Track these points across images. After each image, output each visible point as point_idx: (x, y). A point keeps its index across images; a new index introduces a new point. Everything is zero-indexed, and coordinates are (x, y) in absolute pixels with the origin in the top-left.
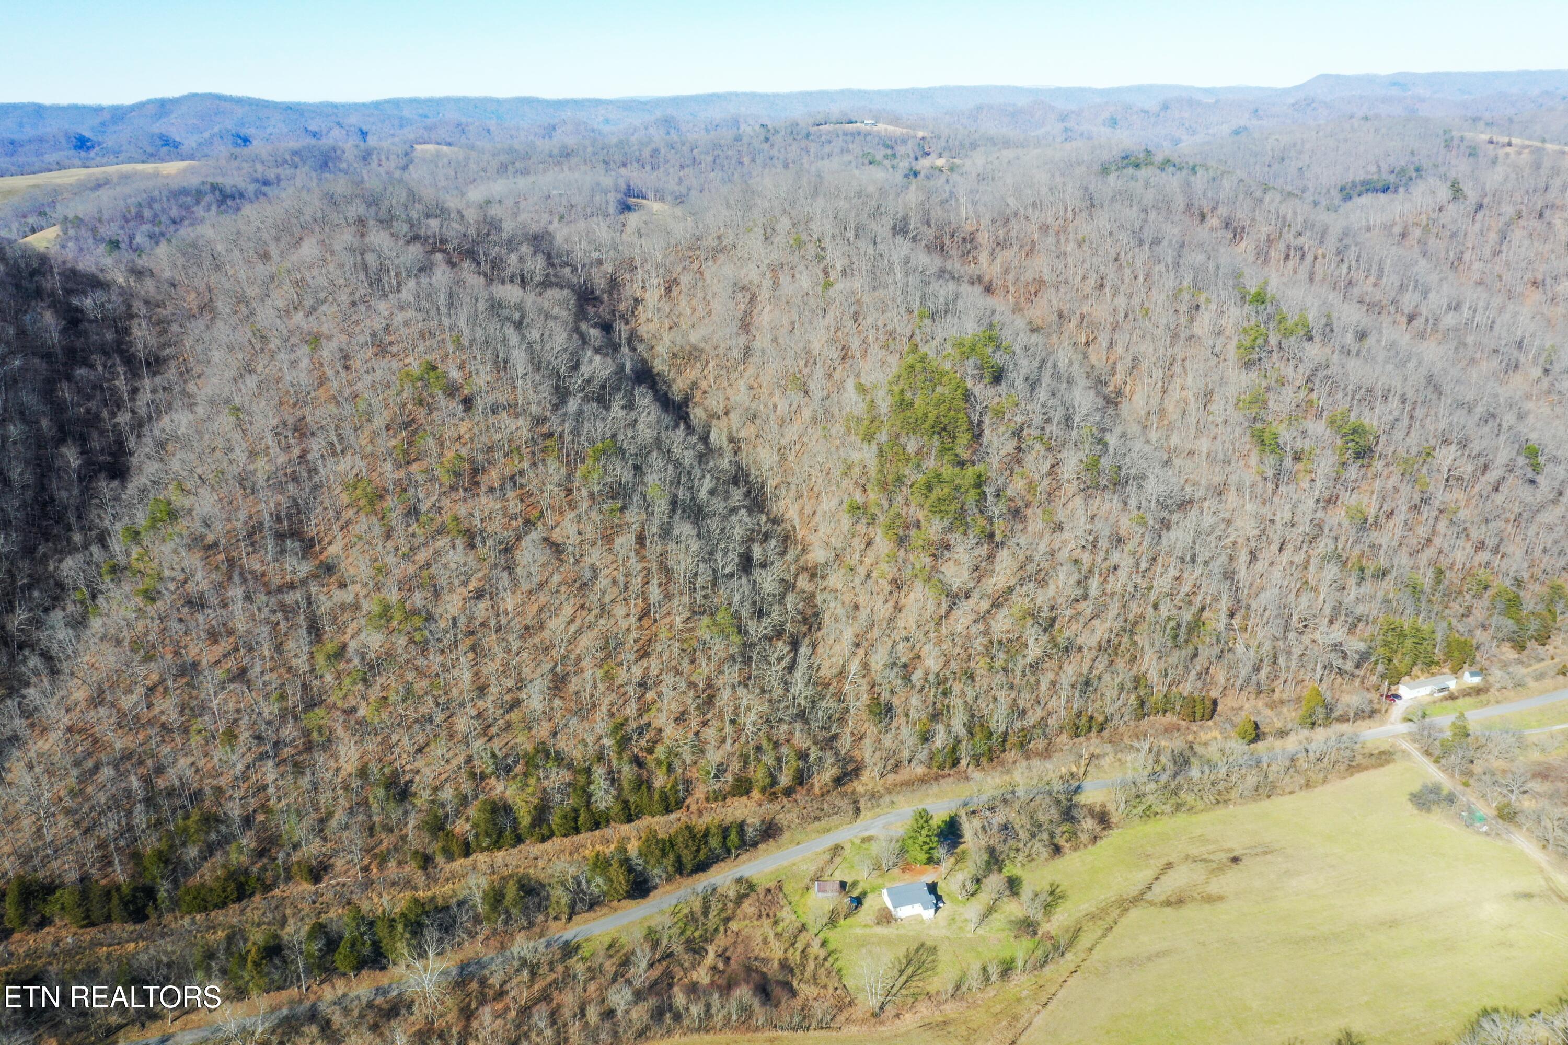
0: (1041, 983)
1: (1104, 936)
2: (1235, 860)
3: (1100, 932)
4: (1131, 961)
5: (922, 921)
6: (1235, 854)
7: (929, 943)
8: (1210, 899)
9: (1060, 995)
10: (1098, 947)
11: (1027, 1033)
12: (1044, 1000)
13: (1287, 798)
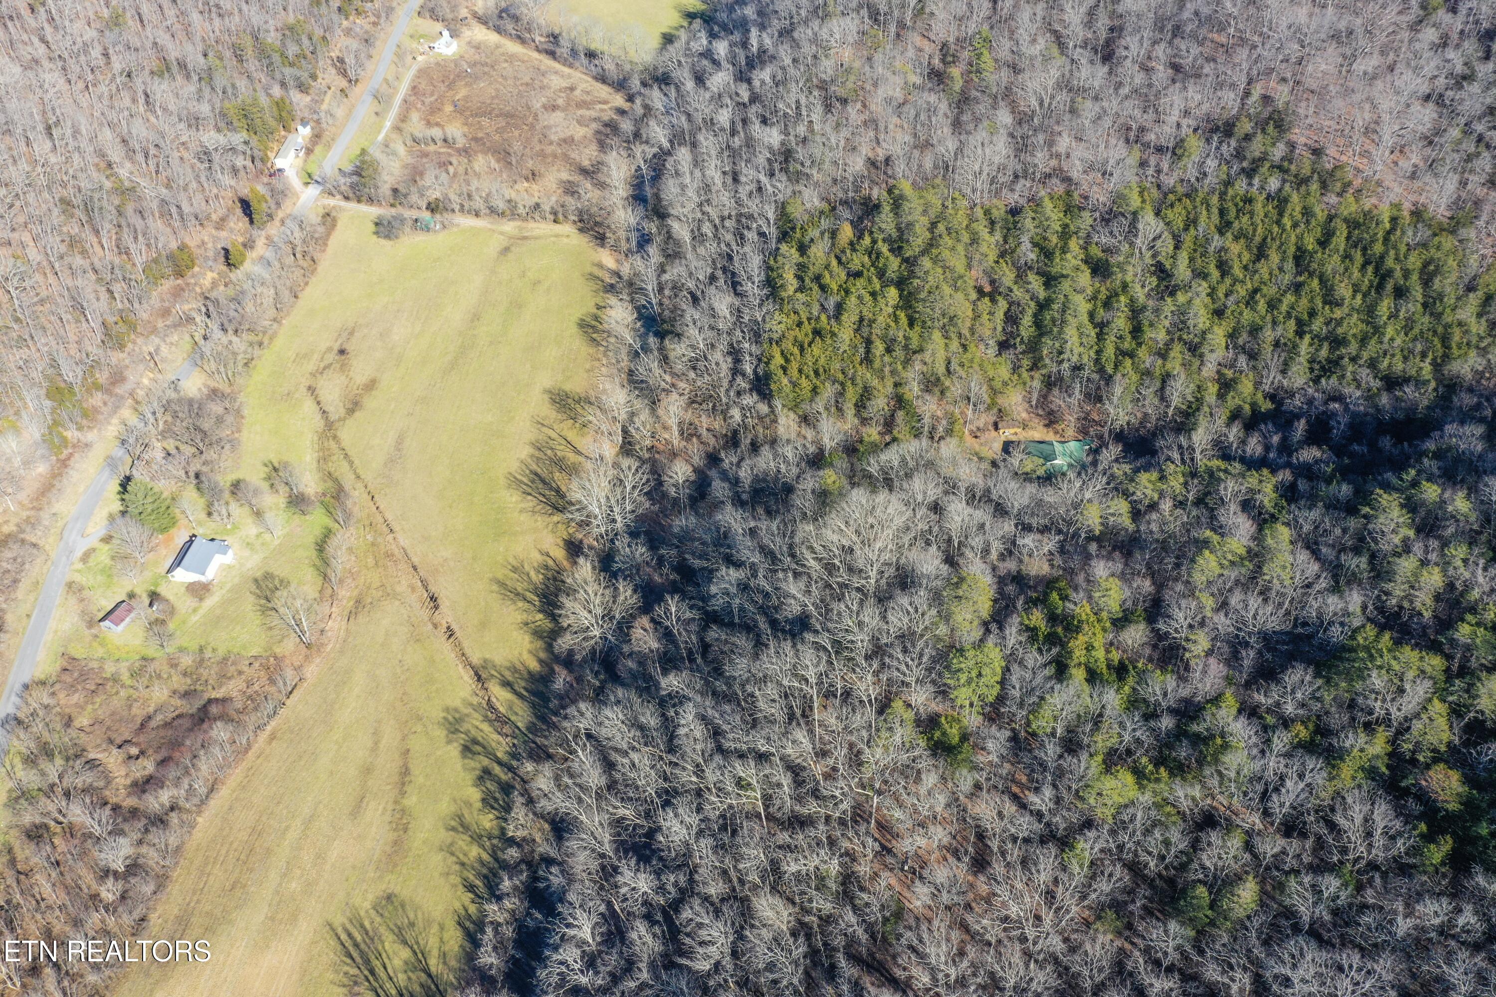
0: (367, 523)
1: (351, 463)
2: (342, 352)
3: (345, 464)
4: (391, 461)
5: (230, 567)
6: (336, 347)
7: (259, 574)
8: (371, 385)
9: (389, 516)
10: (360, 471)
11: (411, 555)
12: (386, 530)
13: (308, 289)
